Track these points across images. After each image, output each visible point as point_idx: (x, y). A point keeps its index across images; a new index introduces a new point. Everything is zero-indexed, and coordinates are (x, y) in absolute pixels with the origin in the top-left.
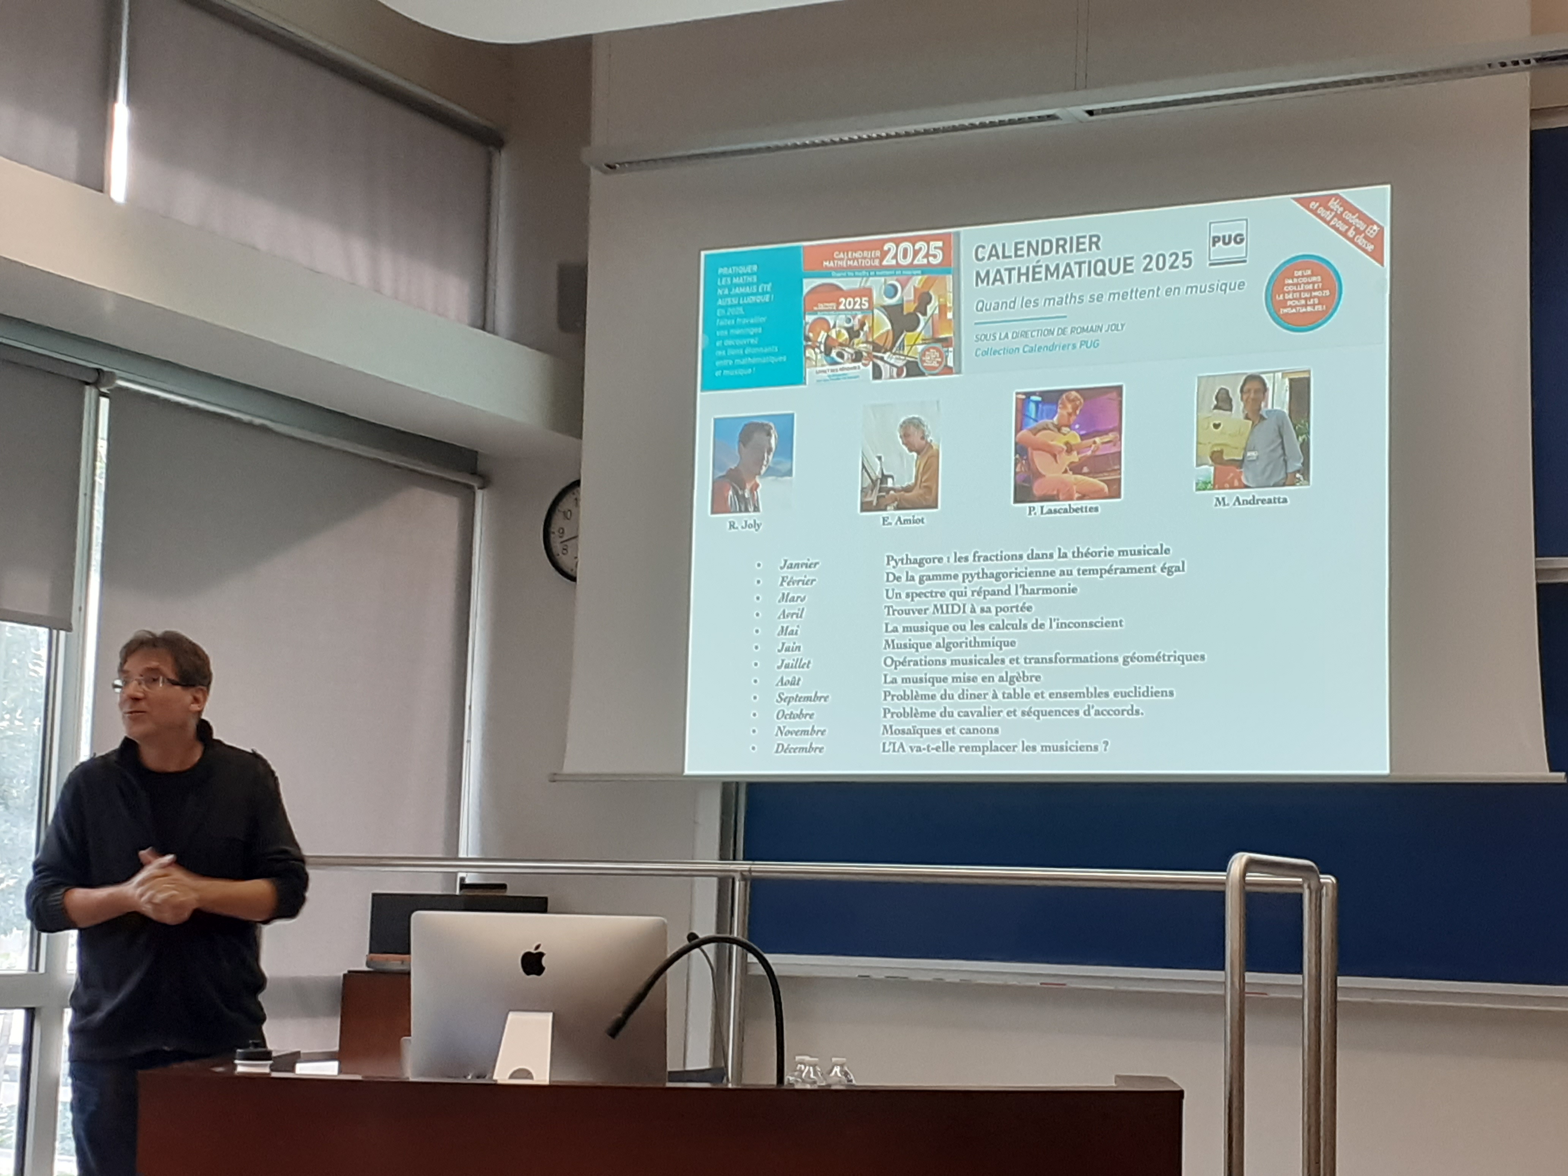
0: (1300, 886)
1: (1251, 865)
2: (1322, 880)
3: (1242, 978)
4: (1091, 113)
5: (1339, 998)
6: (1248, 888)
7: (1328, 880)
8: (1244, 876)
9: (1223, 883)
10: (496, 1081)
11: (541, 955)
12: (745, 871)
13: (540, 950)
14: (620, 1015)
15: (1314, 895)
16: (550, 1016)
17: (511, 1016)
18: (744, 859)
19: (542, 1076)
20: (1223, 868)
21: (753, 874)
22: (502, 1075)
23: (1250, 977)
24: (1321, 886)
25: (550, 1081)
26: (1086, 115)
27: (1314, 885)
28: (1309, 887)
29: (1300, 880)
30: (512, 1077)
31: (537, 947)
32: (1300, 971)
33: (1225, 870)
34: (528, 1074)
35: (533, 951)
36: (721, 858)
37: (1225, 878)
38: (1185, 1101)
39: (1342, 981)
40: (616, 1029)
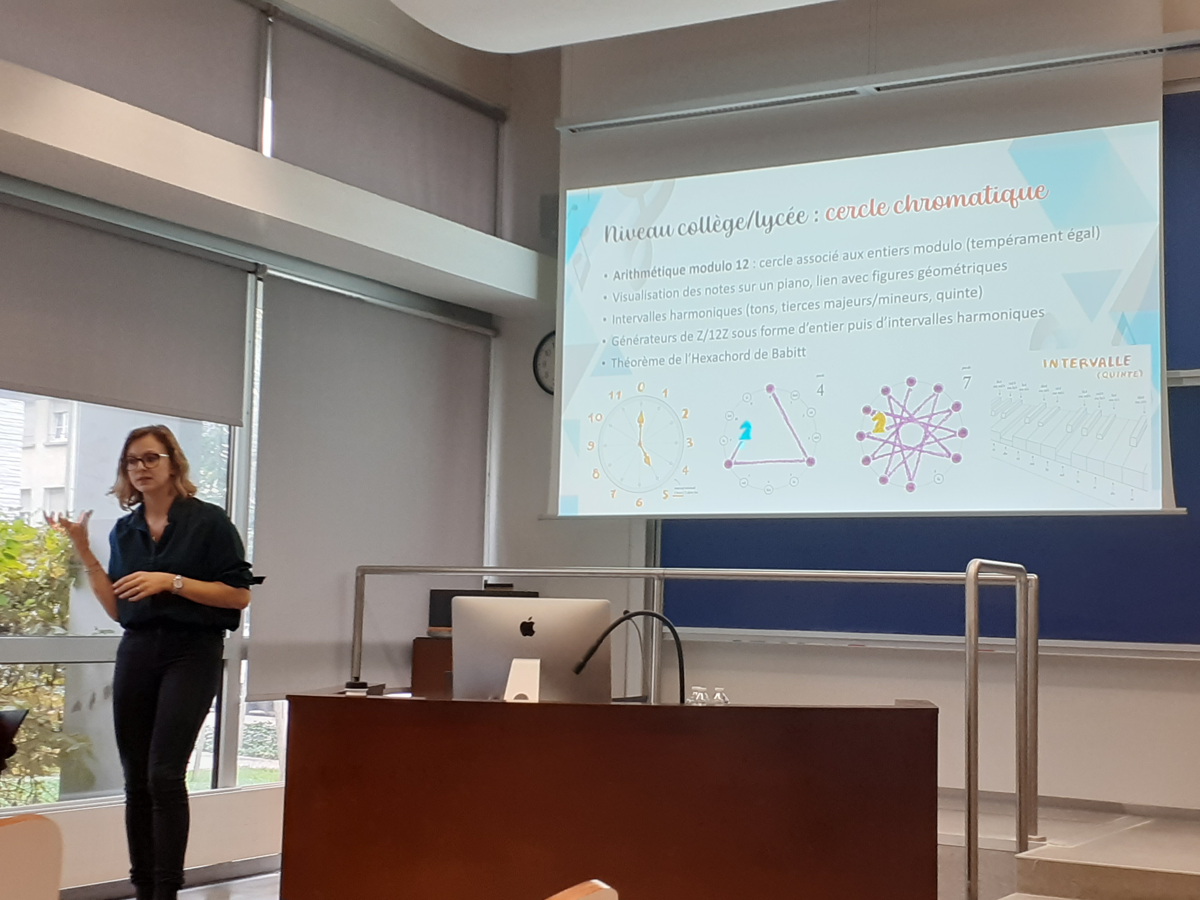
2: (1028, 577)
3: (976, 640)
4: (878, 89)
5: (1039, 653)
6: (980, 583)
7: (1033, 577)
9: (963, 579)
10: (505, 701)
11: (532, 623)
12: (661, 574)
13: (532, 620)
14: (581, 660)
15: (1023, 587)
16: (538, 662)
17: (515, 662)
18: (661, 567)
19: (534, 698)
20: (963, 569)
21: (666, 576)
22: (509, 697)
23: (982, 640)
24: (1028, 581)
25: (539, 702)
26: (876, 91)
27: (1023, 579)
28: (1020, 581)
29: (1015, 577)
30: (516, 698)
31: (530, 619)
32: (1014, 636)
33: (964, 571)
34: (524, 697)
35: (527, 621)
36: (646, 566)
37: (965, 576)
38: (939, 715)
40: (579, 669)
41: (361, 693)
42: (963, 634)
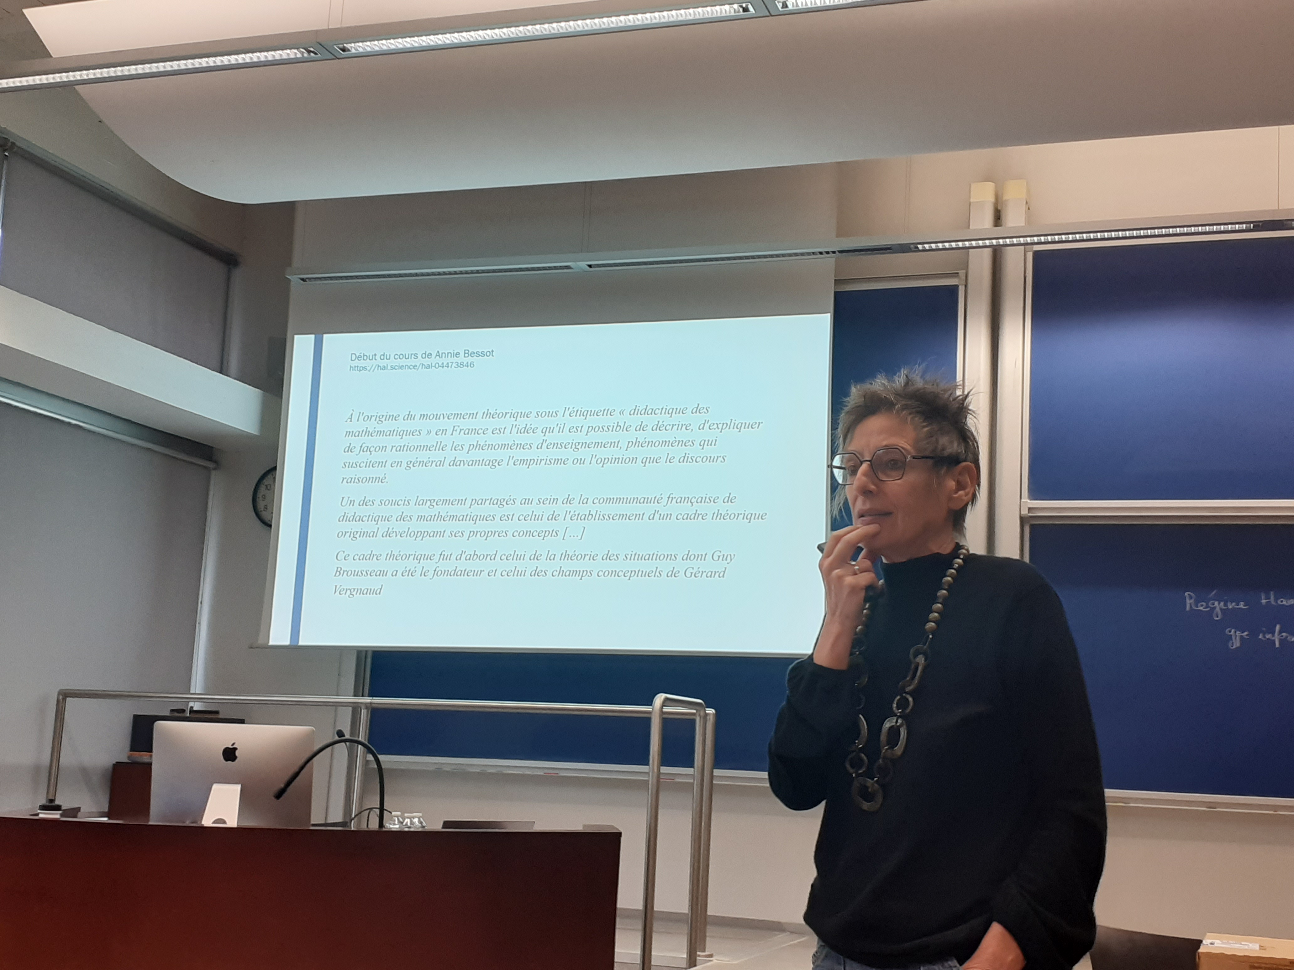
0: (693, 714)
1: (666, 702)
2: (707, 712)
3: (659, 770)
4: (590, 266)
5: (714, 782)
6: (665, 716)
7: (710, 711)
8: (662, 708)
9: (650, 713)
10: (203, 825)
11: (235, 749)
12: (368, 704)
13: (234, 746)
14: (282, 786)
15: (702, 720)
16: (238, 787)
17: (215, 787)
18: (369, 696)
19: (232, 822)
20: (650, 703)
21: (373, 705)
22: (207, 821)
23: (664, 769)
24: (707, 715)
25: (238, 825)
26: (588, 268)
27: (702, 713)
28: (700, 715)
29: (695, 711)
30: (214, 822)
31: (233, 744)
32: (692, 766)
33: (651, 705)
34: (223, 821)
35: (230, 747)
36: (355, 695)
37: (651, 710)
38: (622, 839)
39: (717, 772)
40: (279, 794)
41: (55, 815)
42: (647, 764)
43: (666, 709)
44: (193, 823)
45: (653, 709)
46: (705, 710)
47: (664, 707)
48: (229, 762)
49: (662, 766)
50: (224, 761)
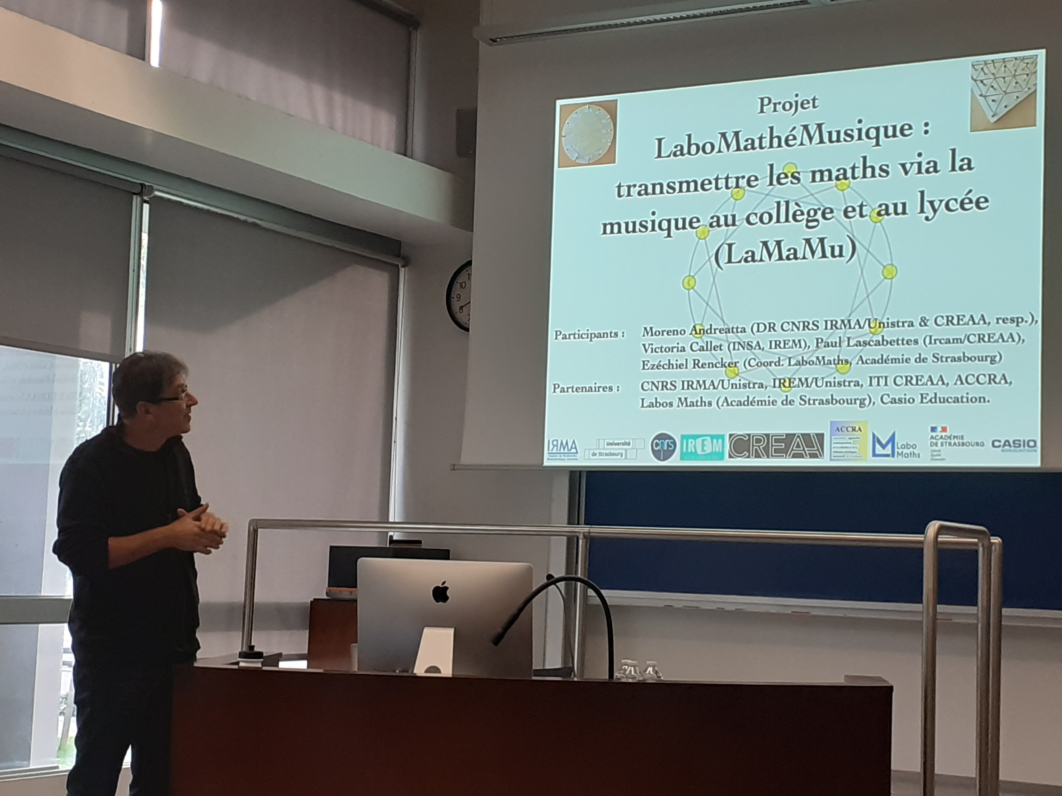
0: (976, 545)
1: (941, 530)
2: (992, 541)
3: (935, 609)
5: (1003, 623)
6: (940, 546)
8: (936, 537)
9: (922, 542)
10: (415, 674)
11: (446, 588)
12: (586, 532)
13: (445, 585)
14: (500, 630)
15: (986, 551)
16: (451, 631)
17: (426, 630)
18: (585, 524)
19: (447, 671)
21: (591, 534)
22: (420, 670)
24: (992, 544)
25: (453, 675)
26: (829, 1)
27: (986, 543)
28: (983, 545)
29: (976, 540)
30: (426, 671)
31: (444, 583)
32: (976, 604)
33: (923, 533)
34: (437, 670)
35: (441, 586)
36: (569, 523)
37: (923, 539)
38: (894, 694)
40: (497, 640)
41: (256, 664)
42: (920, 602)
43: (941, 538)
44: (404, 671)
45: (925, 537)
46: (990, 539)
47: (939, 536)
48: (441, 603)
49: (939, 604)
50: (434, 601)
